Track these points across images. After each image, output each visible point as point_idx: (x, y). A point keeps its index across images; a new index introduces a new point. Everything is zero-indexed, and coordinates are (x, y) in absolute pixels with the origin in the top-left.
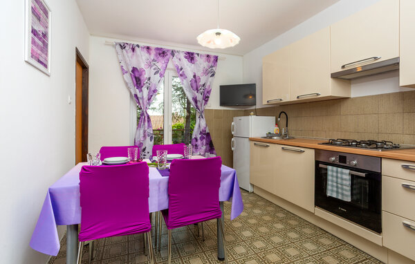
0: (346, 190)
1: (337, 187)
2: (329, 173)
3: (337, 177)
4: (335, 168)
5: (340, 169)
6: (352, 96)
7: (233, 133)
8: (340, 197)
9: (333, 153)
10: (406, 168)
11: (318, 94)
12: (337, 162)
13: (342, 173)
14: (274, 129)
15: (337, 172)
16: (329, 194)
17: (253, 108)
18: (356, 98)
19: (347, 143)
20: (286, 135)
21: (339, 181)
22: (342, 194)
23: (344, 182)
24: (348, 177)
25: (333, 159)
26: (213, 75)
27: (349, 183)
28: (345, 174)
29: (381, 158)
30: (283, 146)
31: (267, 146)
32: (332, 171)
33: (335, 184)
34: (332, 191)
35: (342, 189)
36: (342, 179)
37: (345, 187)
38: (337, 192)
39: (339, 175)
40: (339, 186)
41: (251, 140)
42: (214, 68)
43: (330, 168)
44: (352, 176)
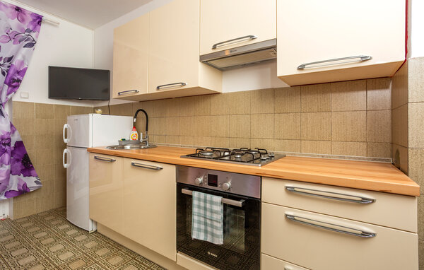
0: (217, 228)
1: (206, 224)
2: (195, 202)
3: (205, 209)
4: (202, 195)
5: (209, 196)
6: (224, 91)
7: (65, 141)
8: (209, 240)
9: (200, 171)
10: (290, 191)
11: (183, 84)
12: (206, 185)
13: (212, 203)
14: (131, 134)
15: (205, 201)
16: (194, 236)
17: (105, 104)
18: (227, 94)
19: (218, 154)
20: (145, 142)
21: (208, 214)
22: (213, 234)
23: (215, 216)
24: (219, 208)
25: (200, 180)
26: (31, 45)
27: (220, 217)
28: (216, 204)
29: (261, 177)
30: (134, 161)
31: (112, 161)
32: (199, 199)
33: (202, 219)
34: (199, 230)
35: (212, 226)
36: (212, 211)
37: (215, 224)
38: (206, 232)
39: (208, 206)
40: (208, 222)
41: (91, 151)
42: (33, 35)
43: (196, 194)
44: (225, 206)
